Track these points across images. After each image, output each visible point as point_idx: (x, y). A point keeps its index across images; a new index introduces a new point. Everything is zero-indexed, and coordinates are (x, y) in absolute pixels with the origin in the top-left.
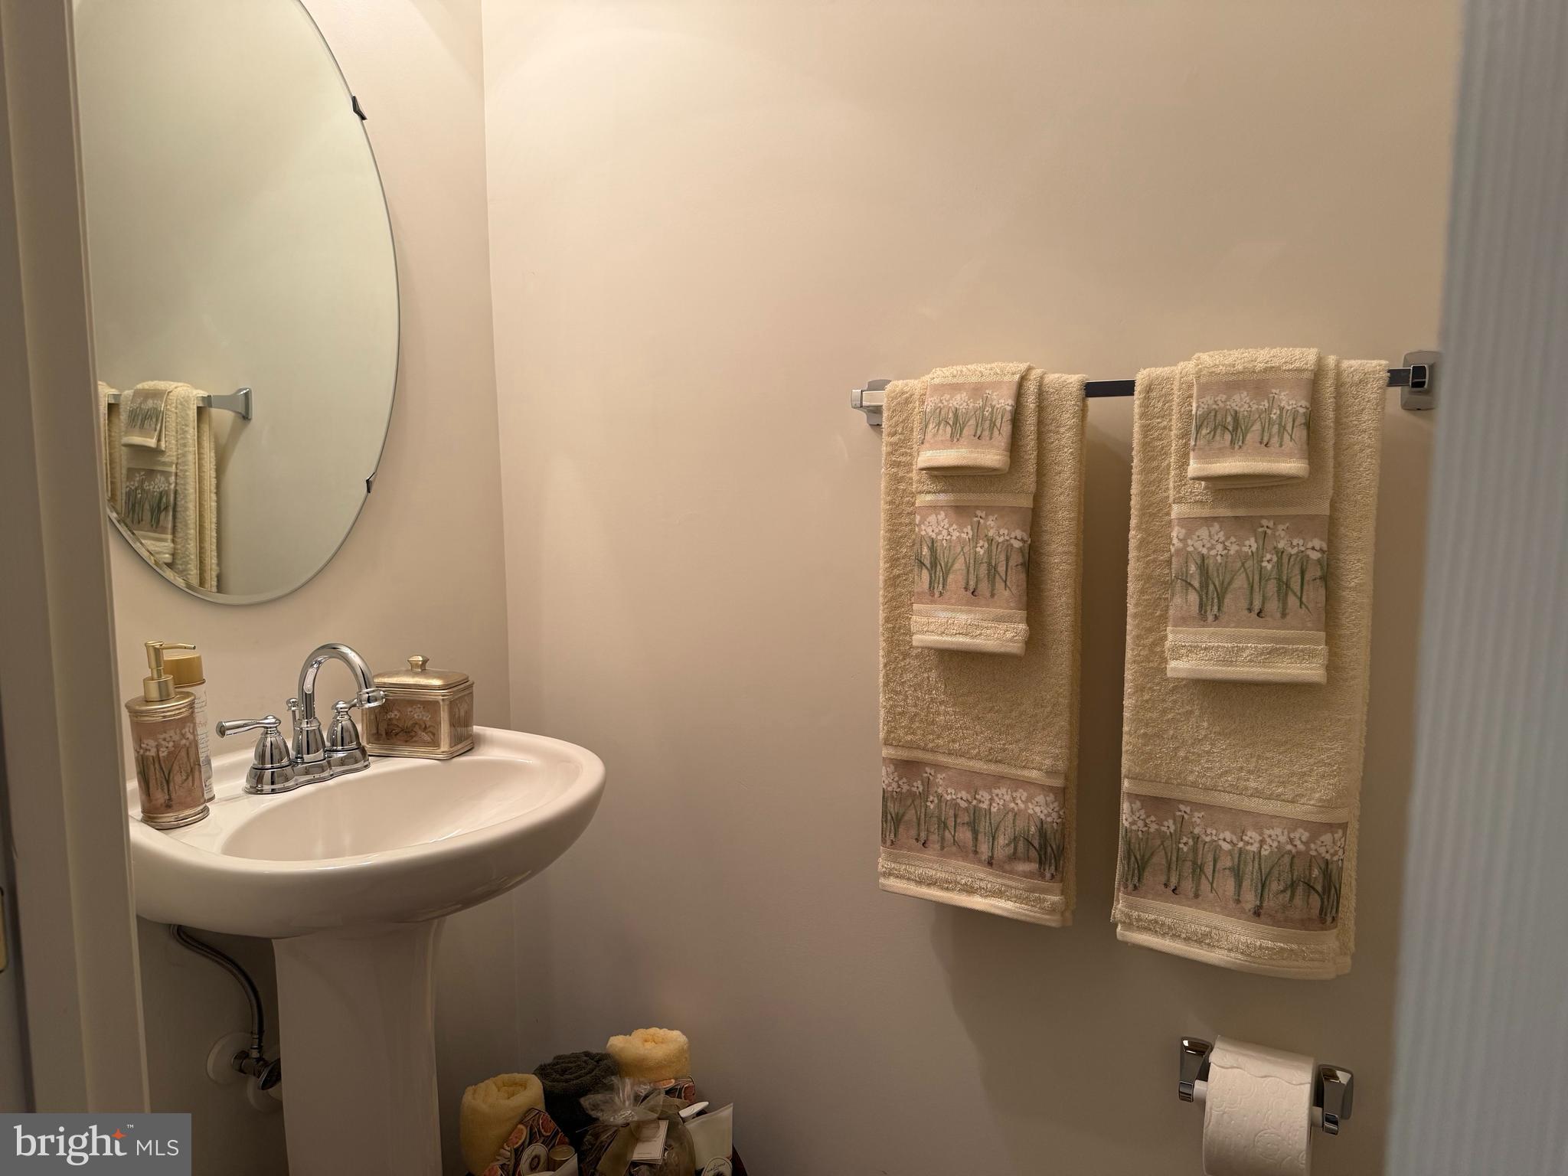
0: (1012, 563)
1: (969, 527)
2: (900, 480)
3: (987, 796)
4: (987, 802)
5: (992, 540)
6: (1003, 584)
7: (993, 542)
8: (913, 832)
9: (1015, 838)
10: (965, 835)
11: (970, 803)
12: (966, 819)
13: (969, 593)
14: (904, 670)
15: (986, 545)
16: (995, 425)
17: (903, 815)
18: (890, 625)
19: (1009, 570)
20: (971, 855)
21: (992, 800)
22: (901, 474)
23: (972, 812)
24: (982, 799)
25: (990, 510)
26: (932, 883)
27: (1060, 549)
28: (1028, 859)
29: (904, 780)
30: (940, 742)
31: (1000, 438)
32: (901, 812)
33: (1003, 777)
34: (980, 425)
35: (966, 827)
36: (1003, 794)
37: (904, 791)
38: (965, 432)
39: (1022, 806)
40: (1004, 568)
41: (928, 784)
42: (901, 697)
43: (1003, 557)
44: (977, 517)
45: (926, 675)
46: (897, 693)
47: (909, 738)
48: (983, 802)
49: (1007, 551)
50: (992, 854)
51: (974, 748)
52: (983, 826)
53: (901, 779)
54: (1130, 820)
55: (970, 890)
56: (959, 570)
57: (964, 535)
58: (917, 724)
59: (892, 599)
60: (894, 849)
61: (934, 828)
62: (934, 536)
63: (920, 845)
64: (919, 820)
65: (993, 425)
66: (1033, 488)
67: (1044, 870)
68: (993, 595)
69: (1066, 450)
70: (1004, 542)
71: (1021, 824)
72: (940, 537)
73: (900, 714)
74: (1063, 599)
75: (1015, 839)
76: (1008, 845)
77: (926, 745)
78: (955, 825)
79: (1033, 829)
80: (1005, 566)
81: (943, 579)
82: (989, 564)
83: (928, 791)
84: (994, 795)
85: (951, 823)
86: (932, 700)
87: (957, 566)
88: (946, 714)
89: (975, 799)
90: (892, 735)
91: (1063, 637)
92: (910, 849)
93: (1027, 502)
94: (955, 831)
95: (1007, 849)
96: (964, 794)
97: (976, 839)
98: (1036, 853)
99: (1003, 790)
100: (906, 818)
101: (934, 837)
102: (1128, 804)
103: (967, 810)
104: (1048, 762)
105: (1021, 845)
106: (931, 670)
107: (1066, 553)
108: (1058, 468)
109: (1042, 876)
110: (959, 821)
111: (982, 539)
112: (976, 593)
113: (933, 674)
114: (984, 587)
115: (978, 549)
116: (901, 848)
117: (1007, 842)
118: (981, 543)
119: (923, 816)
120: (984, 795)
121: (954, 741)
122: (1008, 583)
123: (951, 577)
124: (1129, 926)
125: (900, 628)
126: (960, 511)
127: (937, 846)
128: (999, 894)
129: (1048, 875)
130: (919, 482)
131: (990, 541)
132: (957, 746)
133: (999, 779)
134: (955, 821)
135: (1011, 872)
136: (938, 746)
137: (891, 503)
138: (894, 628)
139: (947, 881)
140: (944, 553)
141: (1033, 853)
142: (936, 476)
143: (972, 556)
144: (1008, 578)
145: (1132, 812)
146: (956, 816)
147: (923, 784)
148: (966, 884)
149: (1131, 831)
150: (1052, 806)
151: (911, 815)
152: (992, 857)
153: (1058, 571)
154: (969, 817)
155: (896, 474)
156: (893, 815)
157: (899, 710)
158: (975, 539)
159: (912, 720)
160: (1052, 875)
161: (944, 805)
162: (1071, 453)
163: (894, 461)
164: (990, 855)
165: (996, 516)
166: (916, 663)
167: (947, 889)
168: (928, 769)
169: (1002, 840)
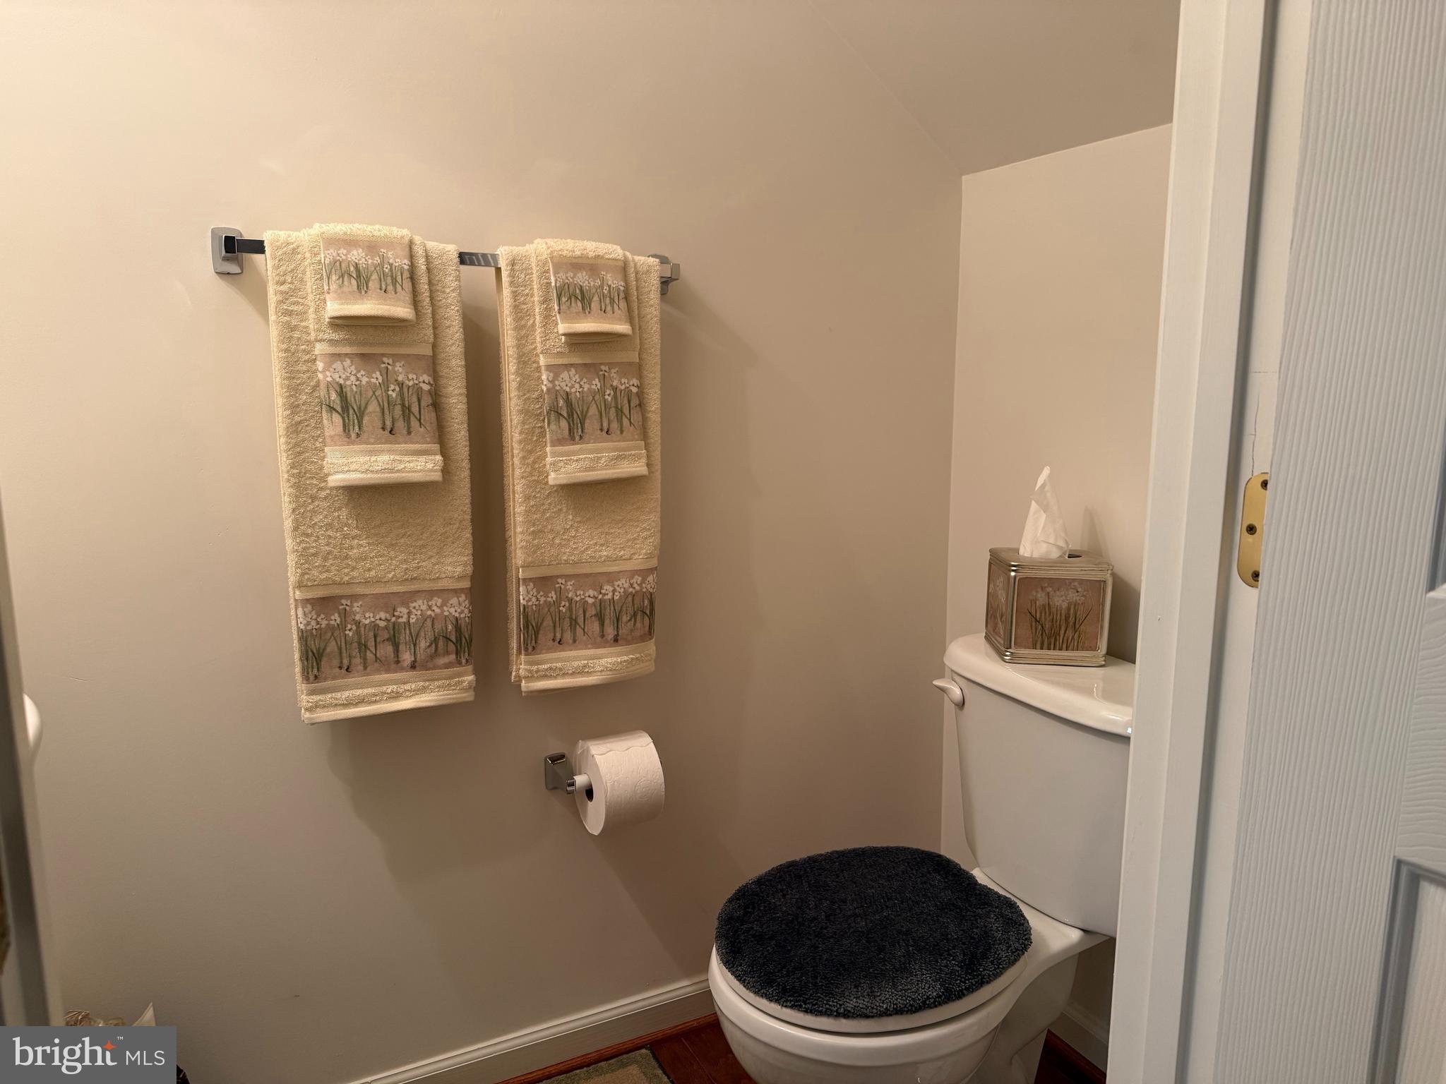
0: (423, 403)
1: (378, 373)
2: (294, 328)
3: (405, 611)
4: (406, 616)
5: (402, 384)
6: (418, 422)
7: (404, 386)
8: (336, 662)
9: (435, 638)
10: (387, 650)
11: (389, 621)
12: (386, 636)
13: (387, 432)
14: (314, 512)
15: (398, 389)
16: (396, 281)
17: (324, 649)
18: (295, 471)
19: (422, 410)
20: (393, 666)
21: (409, 613)
22: (294, 323)
23: (392, 629)
24: (401, 615)
25: (396, 357)
26: (361, 701)
27: (456, 392)
28: (447, 653)
29: (323, 616)
30: (355, 574)
31: (403, 292)
32: (322, 645)
33: (419, 591)
34: (383, 280)
35: (386, 643)
36: (420, 605)
37: (323, 626)
38: (370, 284)
39: (438, 611)
40: (418, 409)
41: (344, 614)
42: (313, 538)
43: (415, 399)
44: (384, 363)
45: (336, 514)
46: (308, 535)
47: (324, 576)
48: (402, 617)
49: (418, 394)
50: (415, 659)
51: (390, 572)
52: (404, 637)
53: (319, 615)
54: (527, 598)
55: (396, 696)
56: (374, 412)
57: (374, 380)
58: (331, 561)
59: (296, 445)
60: (318, 682)
61: (355, 652)
62: (341, 381)
63: (343, 671)
64: (340, 649)
65: (394, 282)
66: (432, 340)
67: (460, 658)
68: (409, 433)
69: (453, 307)
70: (413, 386)
71: (438, 626)
72: (348, 383)
73: (313, 555)
74: (463, 433)
75: (436, 640)
76: (429, 646)
77: (342, 579)
78: (376, 644)
79: (450, 627)
80: (418, 406)
81: (358, 422)
82: (403, 405)
83: (345, 621)
84: (411, 608)
85: (371, 644)
86: (345, 537)
87: (371, 408)
88: (360, 546)
89: (394, 616)
90: (306, 577)
91: (464, 464)
92: (334, 678)
93: (428, 351)
94: (376, 650)
95: (428, 650)
96: (383, 615)
97: (397, 651)
98: (454, 646)
99: (420, 602)
100: (328, 650)
101: (357, 660)
102: (524, 587)
103: (386, 628)
104: (459, 569)
105: (441, 644)
106: (340, 509)
107: (461, 394)
108: (448, 323)
109: (460, 663)
110: (378, 640)
111: (393, 384)
112: (393, 432)
113: (344, 513)
114: (400, 424)
115: (390, 393)
116: (325, 680)
117: (428, 644)
118: (392, 387)
119: (343, 644)
120: (402, 611)
121: (369, 570)
122: (422, 421)
123: (366, 420)
124: (530, 678)
125: (305, 473)
126: (366, 359)
127: (361, 668)
128: (423, 690)
129: (464, 661)
130: (319, 330)
131: (401, 385)
132: (373, 573)
133: (414, 595)
134: (375, 641)
135: (434, 668)
136: (353, 578)
137: (286, 351)
138: (300, 473)
139: (375, 695)
140: (355, 397)
141: (452, 647)
142: (337, 325)
143: (385, 399)
144: (422, 417)
145: (528, 592)
146: (375, 636)
147: (340, 616)
148: (393, 692)
149: (528, 606)
150: (464, 605)
151: (332, 647)
152: (415, 661)
153: (456, 410)
154: (389, 633)
155: (288, 323)
156: (315, 651)
157: (312, 551)
158: (385, 384)
159: (325, 559)
160: (467, 661)
161: (362, 629)
162: (458, 311)
163: (286, 310)
164: (413, 659)
165: (403, 363)
166: (325, 504)
167: (375, 702)
168: (344, 602)
169: (423, 644)
